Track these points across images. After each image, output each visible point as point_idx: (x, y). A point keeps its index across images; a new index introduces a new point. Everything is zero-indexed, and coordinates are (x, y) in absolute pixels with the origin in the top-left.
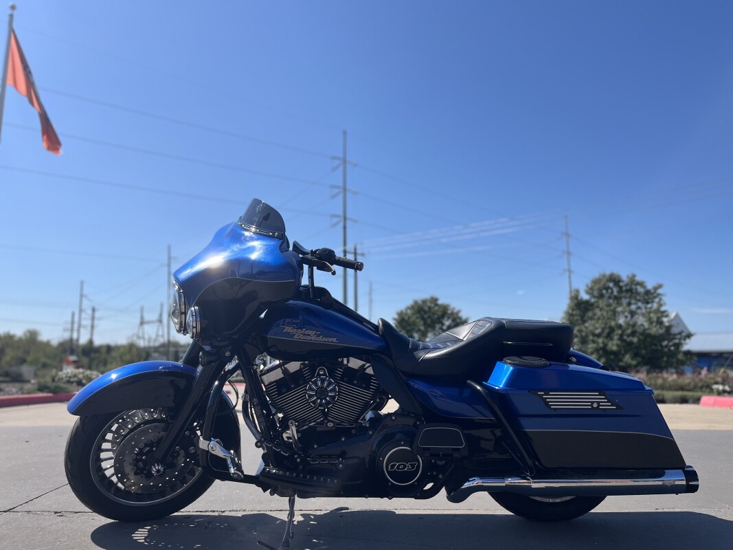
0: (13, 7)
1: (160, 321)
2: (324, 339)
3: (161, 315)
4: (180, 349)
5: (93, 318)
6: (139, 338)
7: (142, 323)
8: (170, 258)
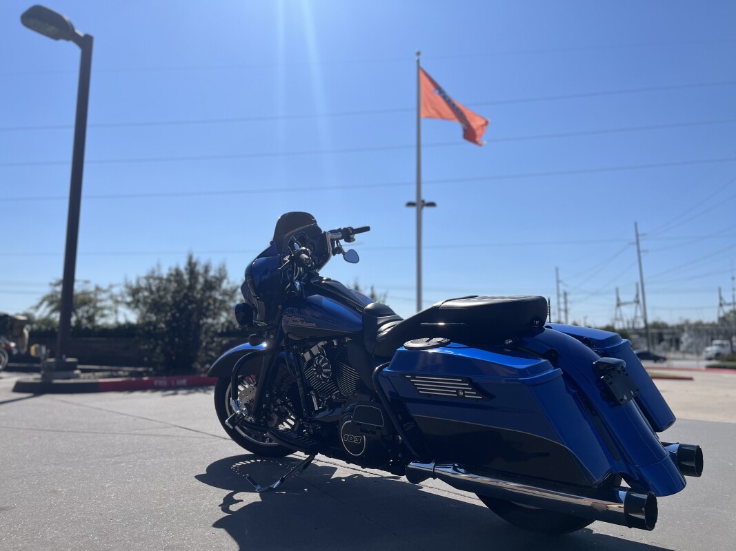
0: (418, 54)
1: (638, 302)
2: (308, 324)
3: (637, 296)
4: (666, 331)
5: (566, 302)
6: (616, 319)
7: (619, 305)
8: (637, 235)
